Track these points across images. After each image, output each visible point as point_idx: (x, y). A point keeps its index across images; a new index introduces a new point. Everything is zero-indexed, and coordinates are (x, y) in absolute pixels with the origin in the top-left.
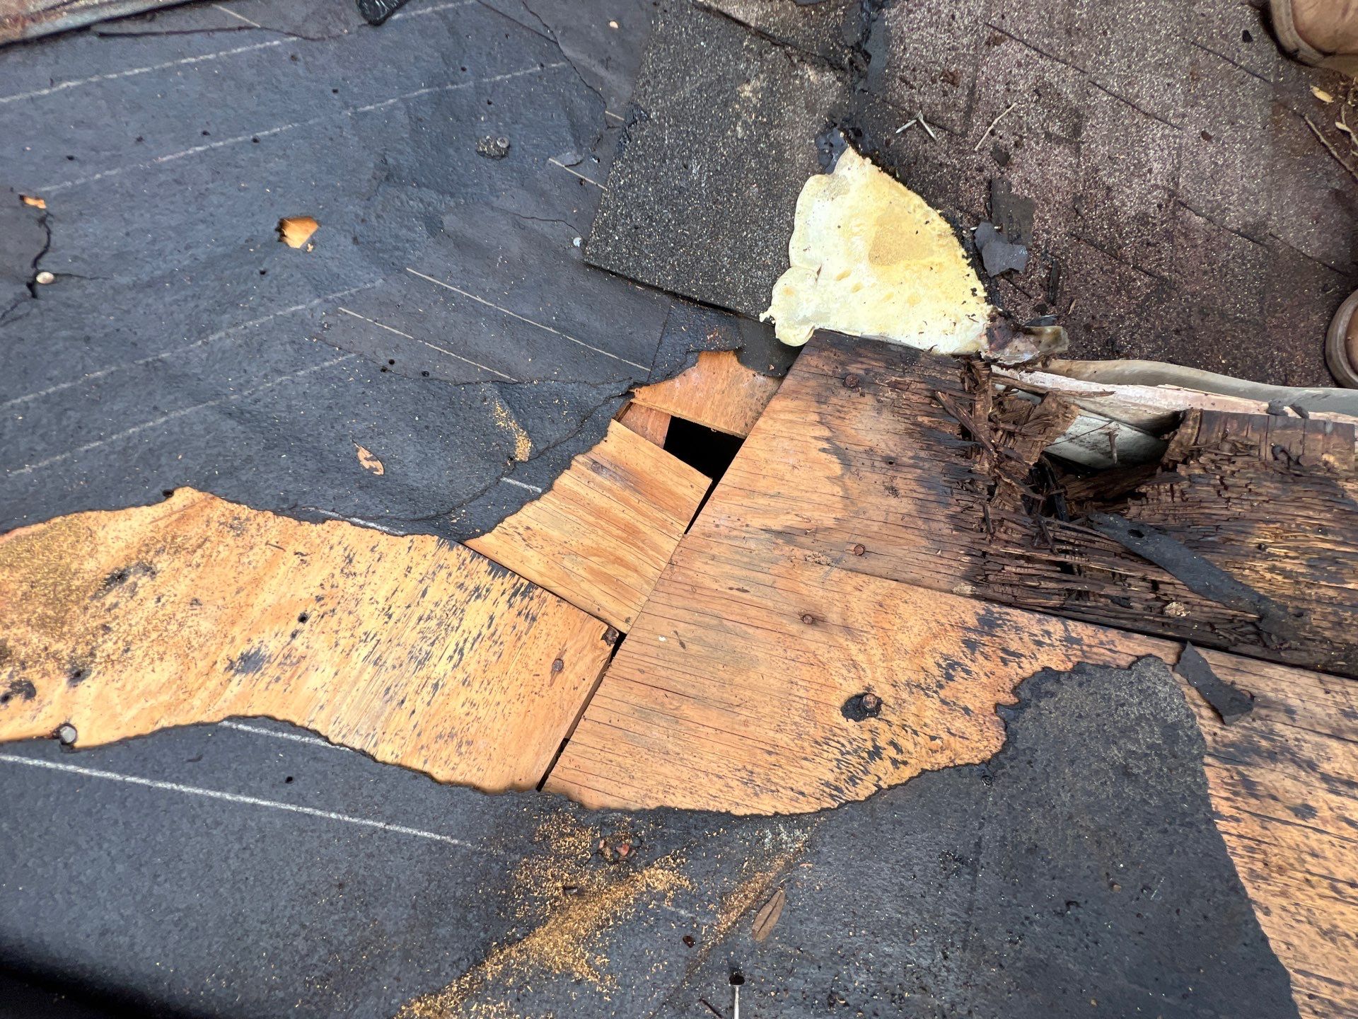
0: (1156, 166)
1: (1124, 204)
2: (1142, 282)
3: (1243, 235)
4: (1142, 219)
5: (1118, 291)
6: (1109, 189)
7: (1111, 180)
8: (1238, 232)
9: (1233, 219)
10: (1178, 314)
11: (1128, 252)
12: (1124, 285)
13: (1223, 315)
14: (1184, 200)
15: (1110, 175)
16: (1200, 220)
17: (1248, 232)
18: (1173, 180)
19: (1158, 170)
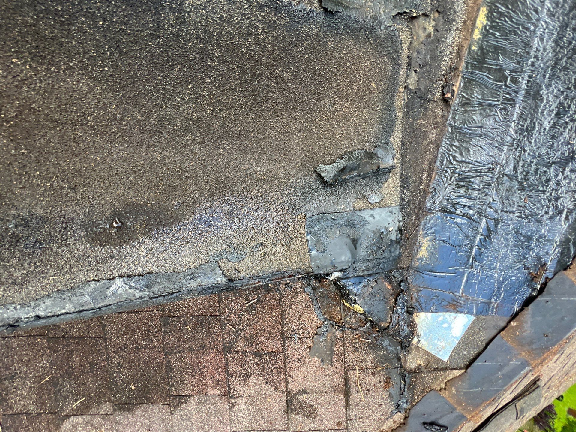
0: (243, 407)
1: (257, 379)
2: (240, 346)
3: (186, 396)
4: (246, 377)
5: (252, 337)
6: (267, 383)
7: (267, 387)
8: (189, 396)
9: (193, 401)
10: (217, 339)
11: (251, 357)
12: (251, 340)
13: (191, 350)
14: (224, 397)
15: (267, 390)
16: (213, 392)
17: (182, 399)
18: (232, 406)
19: (241, 405)
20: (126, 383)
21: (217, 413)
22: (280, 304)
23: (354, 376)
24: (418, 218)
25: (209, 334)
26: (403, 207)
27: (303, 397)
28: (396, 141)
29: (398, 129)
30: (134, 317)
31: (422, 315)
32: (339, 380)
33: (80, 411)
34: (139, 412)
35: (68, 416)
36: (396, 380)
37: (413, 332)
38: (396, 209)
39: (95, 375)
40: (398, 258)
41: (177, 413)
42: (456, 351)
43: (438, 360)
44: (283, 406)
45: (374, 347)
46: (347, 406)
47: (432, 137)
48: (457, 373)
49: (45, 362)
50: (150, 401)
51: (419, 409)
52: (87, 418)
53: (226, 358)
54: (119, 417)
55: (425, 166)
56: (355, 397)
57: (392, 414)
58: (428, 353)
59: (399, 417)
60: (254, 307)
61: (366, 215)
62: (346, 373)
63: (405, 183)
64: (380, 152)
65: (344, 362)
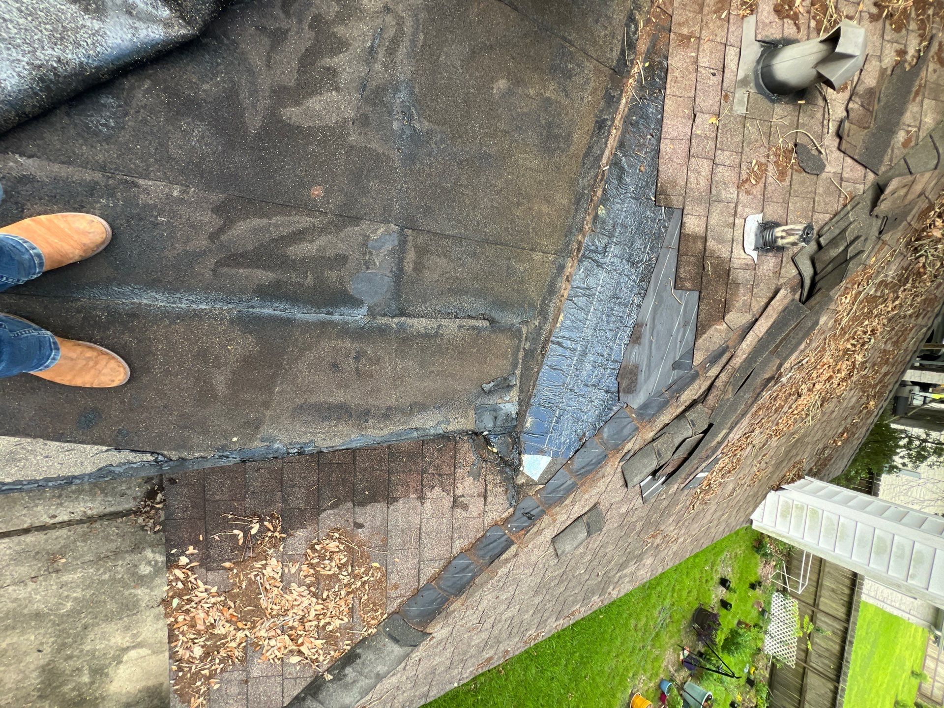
0: (429, 504)
1: (438, 489)
2: (431, 470)
3: (397, 498)
4: (432, 487)
6: (443, 491)
8: (399, 498)
9: (401, 501)
10: (419, 466)
11: (436, 476)
12: (437, 467)
13: (404, 471)
14: (418, 499)
15: (443, 495)
16: (412, 496)
17: (396, 500)
18: (422, 504)
19: (428, 503)
20: (364, 490)
21: (414, 508)
22: (455, 448)
23: (489, 487)
24: (526, 408)
25: (415, 463)
26: (520, 402)
27: (463, 499)
28: (518, 372)
29: (520, 366)
30: (374, 452)
31: (526, 456)
32: (482, 490)
33: (332, 507)
34: (369, 507)
35: (325, 510)
36: (511, 491)
37: (520, 464)
38: (516, 403)
39: (344, 485)
40: (515, 426)
41: (391, 508)
42: (542, 475)
43: (533, 480)
44: (451, 504)
45: (502, 472)
46: (485, 504)
47: (536, 370)
48: (541, 486)
49: (315, 478)
50: (376, 501)
51: (521, 505)
52: (336, 511)
53: (422, 477)
54: (357, 509)
55: (531, 384)
56: (489, 499)
57: (508, 509)
58: (528, 476)
59: (511, 510)
60: (441, 449)
61: (502, 406)
62: (486, 486)
63: (521, 391)
64: (510, 378)
65: (485, 480)
